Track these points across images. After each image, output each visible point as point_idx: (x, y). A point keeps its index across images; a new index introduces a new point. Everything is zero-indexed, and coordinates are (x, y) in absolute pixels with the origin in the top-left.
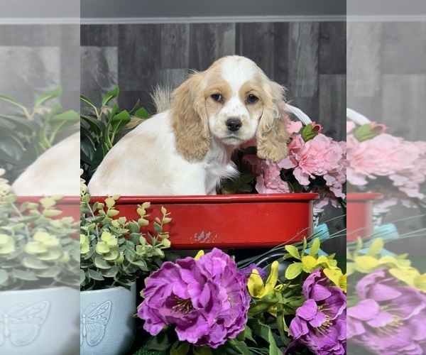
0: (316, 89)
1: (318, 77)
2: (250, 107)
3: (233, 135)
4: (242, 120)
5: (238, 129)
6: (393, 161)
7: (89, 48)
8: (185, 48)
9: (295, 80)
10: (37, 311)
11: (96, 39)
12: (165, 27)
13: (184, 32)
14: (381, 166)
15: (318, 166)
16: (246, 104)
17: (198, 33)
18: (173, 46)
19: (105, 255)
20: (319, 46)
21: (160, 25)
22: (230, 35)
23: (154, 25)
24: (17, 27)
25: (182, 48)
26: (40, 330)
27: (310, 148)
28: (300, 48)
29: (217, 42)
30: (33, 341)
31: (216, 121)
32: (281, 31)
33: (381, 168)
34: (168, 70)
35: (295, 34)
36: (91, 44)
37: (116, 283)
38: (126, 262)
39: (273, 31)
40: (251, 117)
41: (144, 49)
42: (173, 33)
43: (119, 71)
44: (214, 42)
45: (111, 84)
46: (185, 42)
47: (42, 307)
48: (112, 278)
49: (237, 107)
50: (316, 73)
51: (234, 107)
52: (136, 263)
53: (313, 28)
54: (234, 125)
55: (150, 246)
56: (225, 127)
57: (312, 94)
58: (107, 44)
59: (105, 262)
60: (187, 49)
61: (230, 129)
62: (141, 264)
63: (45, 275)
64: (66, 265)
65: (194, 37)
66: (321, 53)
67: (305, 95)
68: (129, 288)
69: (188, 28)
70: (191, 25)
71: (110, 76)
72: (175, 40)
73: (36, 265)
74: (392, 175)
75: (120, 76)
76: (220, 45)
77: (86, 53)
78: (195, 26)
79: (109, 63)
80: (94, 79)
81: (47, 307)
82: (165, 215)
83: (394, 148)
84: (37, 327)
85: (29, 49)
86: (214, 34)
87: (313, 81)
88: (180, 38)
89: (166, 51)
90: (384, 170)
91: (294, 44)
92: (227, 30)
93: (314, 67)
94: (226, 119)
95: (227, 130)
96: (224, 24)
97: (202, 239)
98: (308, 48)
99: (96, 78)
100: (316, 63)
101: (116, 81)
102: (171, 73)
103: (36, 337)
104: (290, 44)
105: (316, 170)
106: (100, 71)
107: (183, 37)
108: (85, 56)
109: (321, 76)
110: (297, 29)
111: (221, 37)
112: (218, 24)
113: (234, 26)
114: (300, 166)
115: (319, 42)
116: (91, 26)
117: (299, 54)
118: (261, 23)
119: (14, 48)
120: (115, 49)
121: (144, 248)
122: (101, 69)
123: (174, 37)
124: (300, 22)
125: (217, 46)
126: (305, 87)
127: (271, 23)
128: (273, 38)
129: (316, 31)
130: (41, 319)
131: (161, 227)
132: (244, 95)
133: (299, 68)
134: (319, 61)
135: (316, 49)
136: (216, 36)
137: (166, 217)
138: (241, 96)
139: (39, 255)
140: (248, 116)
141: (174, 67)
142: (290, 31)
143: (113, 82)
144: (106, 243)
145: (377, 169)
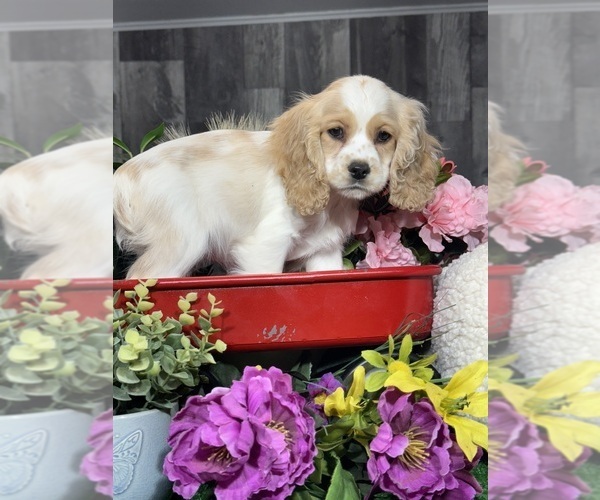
0: (468, 109)
1: (471, 91)
2: (381, 147)
3: (357, 184)
4: (370, 164)
5: (364, 177)
6: (566, 214)
7: (144, 63)
8: (278, 59)
9: (437, 98)
10: (29, 444)
11: (153, 51)
12: (249, 30)
13: (277, 34)
14: (548, 222)
15: (455, 222)
16: (375, 143)
17: (297, 36)
18: (262, 56)
19: (131, 363)
20: (471, 47)
21: (242, 26)
22: (342, 37)
23: (234, 27)
24: (52, 34)
25: (275, 58)
26: (34, 471)
27: (442, 196)
28: (443, 51)
29: (324, 48)
30: (25, 486)
31: (335, 165)
32: (414, 28)
33: (548, 226)
34: (256, 91)
35: (435, 31)
36: (147, 59)
37: (150, 404)
38: (163, 374)
39: (403, 28)
40: (382, 162)
41: (221, 63)
42: (261, 37)
43: (187, 94)
44: (319, 47)
45: (176, 114)
46: (278, 49)
47: (35, 440)
48: (144, 397)
49: (364, 147)
50: (467, 86)
51: (359, 146)
52: (178, 375)
53: (460, 22)
54: (359, 171)
55: (196, 350)
56: (347, 174)
57: (462, 117)
58: (168, 58)
59: (132, 374)
60: (282, 60)
61: (354, 177)
62: (184, 376)
63: (38, 393)
64: (70, 378)
65: (290, 40)
66: (473, 57)
67: (452, 118)
68: (168, 411)
69: (282, 31)
70: (285, 24)
71: (175, 102)
72: (264, 47)
73: (25, 377)
74: (565, 235)
75: (188, 102)
76: (329, 51)
77: (140, 71)
78: (291, 26)
79: (171, 84)
80: (152, 108)
81: (44, 439)
82: (213, 304)
83: (566, 195)
84: (31, 467)
85: (69, 65)
86: (319, 37)
87: (462, 98)
88: (271, 45)
89: (252, 63)
90: (553, 229)
91: (435, 46)
92: (338, 30)
93: (465, 77)
94: (349, 163)
95: (350, 178)
96: (333, 22)
97: (274, 336)
98: (455, 50)
99: (154, 105)
100: (467, 71)
101: (182, 109)
102: (260, 95)
103: (30, 481)
104: (428, 47)
105: (452, 228)
106: (160, 96)
107: (275, 42)
108: (139, 76)
109: (475, 90)
110: (438, 23)
111: (329, 40)
112: (325, 21)
113: (347, 24)
114: (429, 223)
115: (470, 41)
116: (145, 32)
117: (442, 59)
118: (386, 18)
119: (49, 64)
120: (180, 63)
121: (188, 353)
122: (161, 93)
123: (262, 43)
124: (442, 14)
125: (325, 53)
126: (451, 107)
127: (400, 17)
128: (403, 39)
129: (466, 26)
130: (36, 456)
131: (209, 322)
132: (373, 132)
133: (442, 80)
134: (471, 69)
135: (466, 52)
136: (322, 39)
137: (215, 307)
138: (369, 134)
139: (29, 363)
140: (378, 159)
141: (264, 86)
142: (428, 27)
143: (179, 111)
144: (132, 345)
145: (543, 228)
